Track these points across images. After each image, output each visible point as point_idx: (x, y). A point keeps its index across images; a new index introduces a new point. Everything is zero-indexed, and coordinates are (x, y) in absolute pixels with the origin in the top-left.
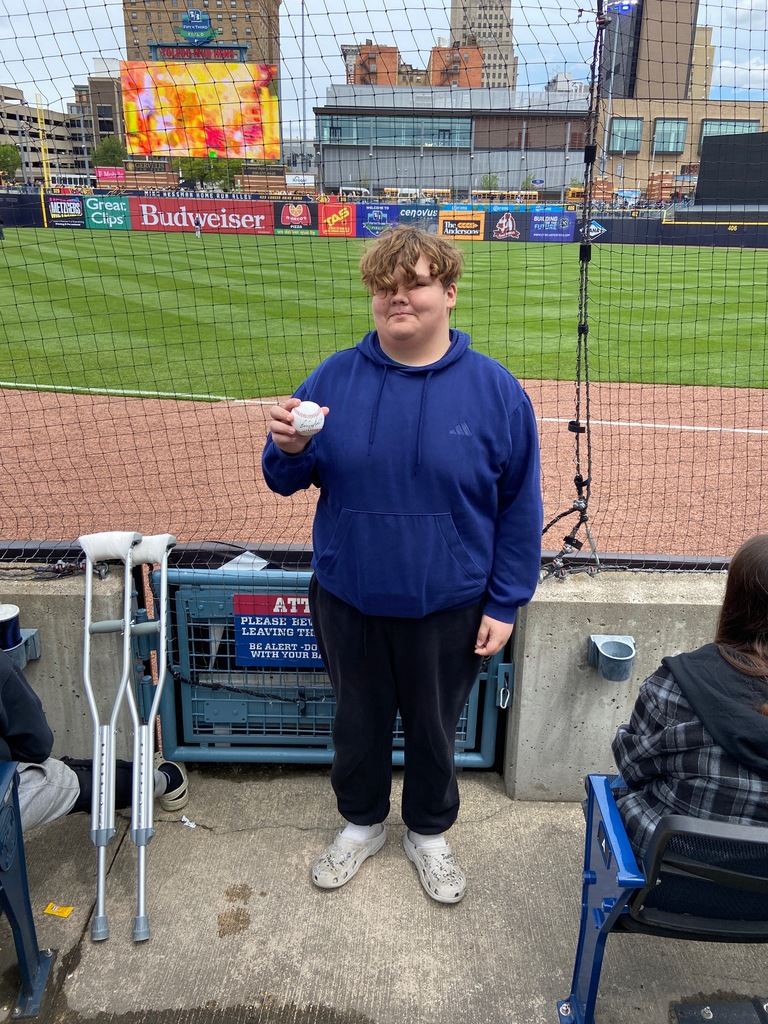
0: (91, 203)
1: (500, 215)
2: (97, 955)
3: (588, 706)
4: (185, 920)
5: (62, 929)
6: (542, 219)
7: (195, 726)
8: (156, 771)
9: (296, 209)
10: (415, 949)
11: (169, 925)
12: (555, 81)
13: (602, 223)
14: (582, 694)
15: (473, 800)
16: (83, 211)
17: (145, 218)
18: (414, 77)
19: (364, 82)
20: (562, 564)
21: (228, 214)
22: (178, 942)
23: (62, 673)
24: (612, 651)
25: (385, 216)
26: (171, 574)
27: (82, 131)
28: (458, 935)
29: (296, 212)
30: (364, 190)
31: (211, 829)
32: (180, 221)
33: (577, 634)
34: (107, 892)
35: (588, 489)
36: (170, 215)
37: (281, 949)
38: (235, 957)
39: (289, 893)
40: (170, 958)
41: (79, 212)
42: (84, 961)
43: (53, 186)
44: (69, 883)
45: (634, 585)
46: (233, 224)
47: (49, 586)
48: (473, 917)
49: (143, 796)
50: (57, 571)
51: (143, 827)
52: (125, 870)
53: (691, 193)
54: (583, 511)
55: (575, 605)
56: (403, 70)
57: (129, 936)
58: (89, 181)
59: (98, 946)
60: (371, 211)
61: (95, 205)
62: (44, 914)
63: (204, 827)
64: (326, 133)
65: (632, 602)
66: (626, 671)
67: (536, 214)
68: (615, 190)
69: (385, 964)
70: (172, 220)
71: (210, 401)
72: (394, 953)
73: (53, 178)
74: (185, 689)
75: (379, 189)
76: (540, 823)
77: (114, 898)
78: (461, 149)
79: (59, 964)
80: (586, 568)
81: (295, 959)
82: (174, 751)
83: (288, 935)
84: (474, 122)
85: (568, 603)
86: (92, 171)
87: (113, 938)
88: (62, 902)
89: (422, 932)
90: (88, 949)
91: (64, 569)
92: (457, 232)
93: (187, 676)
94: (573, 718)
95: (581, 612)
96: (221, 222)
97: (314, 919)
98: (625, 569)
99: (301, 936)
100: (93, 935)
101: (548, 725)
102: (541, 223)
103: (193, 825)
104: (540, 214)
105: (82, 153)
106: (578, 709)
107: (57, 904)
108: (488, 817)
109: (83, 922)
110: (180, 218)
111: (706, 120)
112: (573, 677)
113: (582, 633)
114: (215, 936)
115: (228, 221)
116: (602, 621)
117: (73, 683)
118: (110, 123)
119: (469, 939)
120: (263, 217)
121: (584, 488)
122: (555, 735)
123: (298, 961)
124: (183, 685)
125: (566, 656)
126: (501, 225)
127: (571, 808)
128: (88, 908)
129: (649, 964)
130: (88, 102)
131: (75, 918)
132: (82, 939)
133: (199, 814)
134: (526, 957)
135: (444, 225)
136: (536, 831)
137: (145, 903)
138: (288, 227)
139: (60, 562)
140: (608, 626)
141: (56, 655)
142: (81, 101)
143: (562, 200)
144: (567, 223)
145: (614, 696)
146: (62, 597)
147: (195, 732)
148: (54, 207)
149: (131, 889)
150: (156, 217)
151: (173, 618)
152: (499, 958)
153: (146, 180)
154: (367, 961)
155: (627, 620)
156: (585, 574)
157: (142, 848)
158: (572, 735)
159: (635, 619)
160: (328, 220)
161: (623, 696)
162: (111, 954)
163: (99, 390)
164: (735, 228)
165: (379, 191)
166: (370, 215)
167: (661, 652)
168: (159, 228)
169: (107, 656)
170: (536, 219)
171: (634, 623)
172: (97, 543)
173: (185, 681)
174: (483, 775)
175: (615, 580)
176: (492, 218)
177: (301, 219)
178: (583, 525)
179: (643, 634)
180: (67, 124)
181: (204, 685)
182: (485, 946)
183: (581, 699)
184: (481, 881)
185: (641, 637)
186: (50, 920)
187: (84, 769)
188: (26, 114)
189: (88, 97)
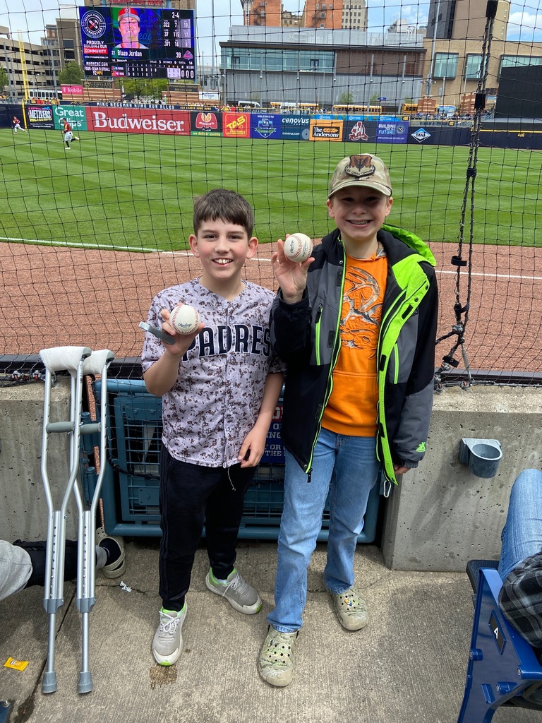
0: (58, 111)
1: (354, 122)
2: (48, 705)
3: (456, 496)
4: (122, 674)
5: (19, 682)
6: (384, 126)
7: (130, 508)
8: (98, 547)
9: (206, 117)
10: (316, 702)
11: (109, 678)
12: (395, 25)
13: (427, 129)
14: (452, 486)
15: (359, 570)
16: (52, 117)
17: (97, 122)
18: (293, 21)
19: (256, 23)
20: (440, 380)
21: (157, 120)
22: (117, 694)
23: (19, 465)
24: (480, 452)
25: (271, 122)
26: (110, 384)
27: (52, 58)
28: (352, 689)
29: (207, 119)
30: (256, 103)
31: (144, 593)
32: (123, 125)
33: (450, 437)
34: (56, 648)
35: (466, 316)
36: (115, 120)
37: (203, 701)
38: (165, 708)
39: (209, 650)
40: (110, 709)
41: (49, 118)
42: (37, 711)
43: (31, 98)
44: (26, 639)
45: (499, 396)
46: (161, 127)
47: (6, 393)
48: (363, 672)
49: (86, 570)
50: (14, 380)
51: (86, 596)
52: (73, 629)
53: (492, 109)
54: (460, 334)
55: (451, 413)
56: (285, 16)
57: (74, 688)
58: (57, 95)
59: (48, 697)
60: (261, 119)
61: (62, 112)
62: (4, 667)
63: (138, 591)
64: (229, 60)
65: (499, 411)
66: (494, 470)
67: (379, 123)
68: (437, 106)
69: (291, 715)
70: (117, 124)
71: (143, 252)
72: (299, 706)
73: (31, 93)
74: (123, 479)
75: (267, 103)
76: (414, 590)
77: (63, 653)
78: (327, 75)
79: (15, 713)
80: (459, 382)
81: (215, 711)
82: (114, 527)
83: (209, 688)
84: (336, 54)
85: (445, 412)
86: (59, 88)
87: (61, 690)
88: (19, 657)
89: (322, 686)
90: (40, 700)
91: (19, 378)
92: (323, 135)
93: (124, 468)
94: (444, 506)
95: (456, 419)
96: (152, 125)
97: (230, 674)
98: (493, 384)
99: (219, 688)
100: (43, 688)
101: (422, 511)
102: (384, 129)
103: (129, 590)
104: (384, 123)
105: (52, 75)
106: (448, 498)
107: (15, 659)
108: (371, 585)
109: (36, 675)
110: (123, 122)
111: (504, 55)
112: (446, 473)
113: (456, 437)
114: (147, 688)
115: (157, 125)
116: (473, 427)
117: (29, 473)
118: (72, 52)
119: (361, 692)
120: (182, 123)
121: (463, 315)
122: (428, 517)
123: (218, 712)
124: (120, 474)
125: (440, 455)
126: (355, 131)
127: (438, 577)
128: (41, 662)
129: (514, 716)
130: (56, 37)
131: (30, 672)
132: (35, 691)
133: (135, 579)
134: (410, 710)
135: (314, 129)
136: (411, 597)
137: (89, 658)
138: (201, 130)
139: (15, 372)
140: (477, 431)
141: (13, 449)
142: (51, 36)
143: (399, 112)
144: (402, 130)
145: (479, 489)
146: (17, 402)
147: (131, 512)
148: (32, 114)
149: (77, 646)
150: (105, 121)
151: (112, 422)
152: (388, 711)
153: (98, 94)
154: (276, 713)
155: (494, 426)
156: (458, 388)
157: (86, 615)
158: (441, 519)
159: (501, 425)
160: (229, 125)
161: (486, 489)
162: (59, 705)
163: (61, 243)
164: (523, 135)
165: (267, 104)
166: (260, 122)
167: (521, 453)
168: (108, 130)
169: (57, 451)
170: (380, 126)
171: (499, 429)
172: (53, 356)
173: (123, 472)
174: (365, 548)
175: (483, 393)
176: (348, 125)
177: (210, 124)
178: (460, 346)
179: (506, 438)
180: (41, 53)
181: (139, 475)
182: (375, 699)
183: (451, 490)
184: (369, 640)
185: (505, 440)
186: (8, 673)
187: (35, 549)
188: (11, 45)
189: (56, 33)
